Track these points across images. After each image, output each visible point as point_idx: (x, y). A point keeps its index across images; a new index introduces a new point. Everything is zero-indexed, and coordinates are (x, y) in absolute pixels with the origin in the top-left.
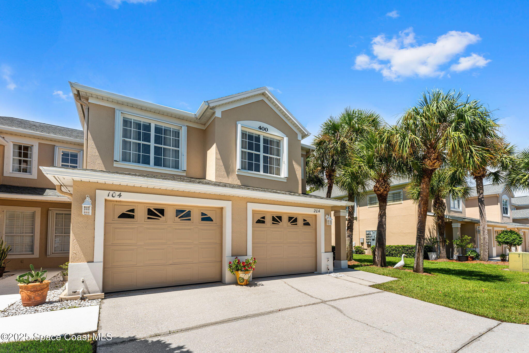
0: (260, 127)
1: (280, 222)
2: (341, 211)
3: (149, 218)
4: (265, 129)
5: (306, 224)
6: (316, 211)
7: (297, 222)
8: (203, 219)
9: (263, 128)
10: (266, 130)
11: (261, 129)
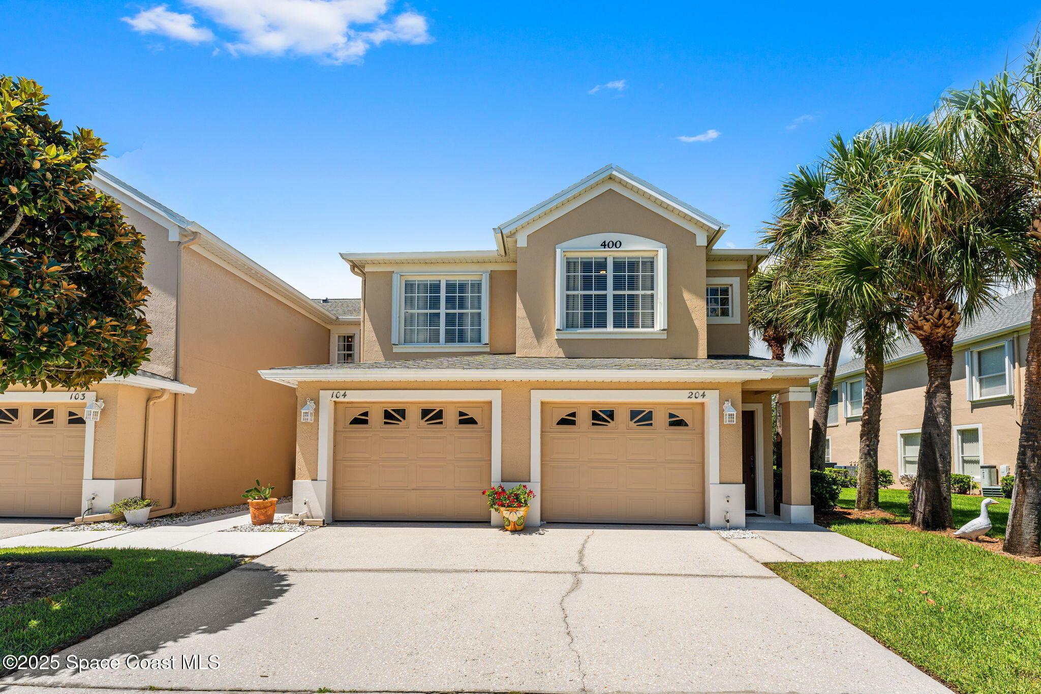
0: (605, 242)
1: (609, 422)
2: (791, 389)
3: (385, 423)
4: (614, 245)
5: (677, 423)
6: (693, 396)
7: (651, 420)
8: (462, 422)
9: (611, 243)
10: (618, 246)
11: (607, 247)
